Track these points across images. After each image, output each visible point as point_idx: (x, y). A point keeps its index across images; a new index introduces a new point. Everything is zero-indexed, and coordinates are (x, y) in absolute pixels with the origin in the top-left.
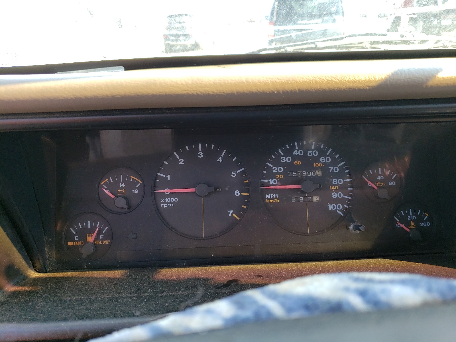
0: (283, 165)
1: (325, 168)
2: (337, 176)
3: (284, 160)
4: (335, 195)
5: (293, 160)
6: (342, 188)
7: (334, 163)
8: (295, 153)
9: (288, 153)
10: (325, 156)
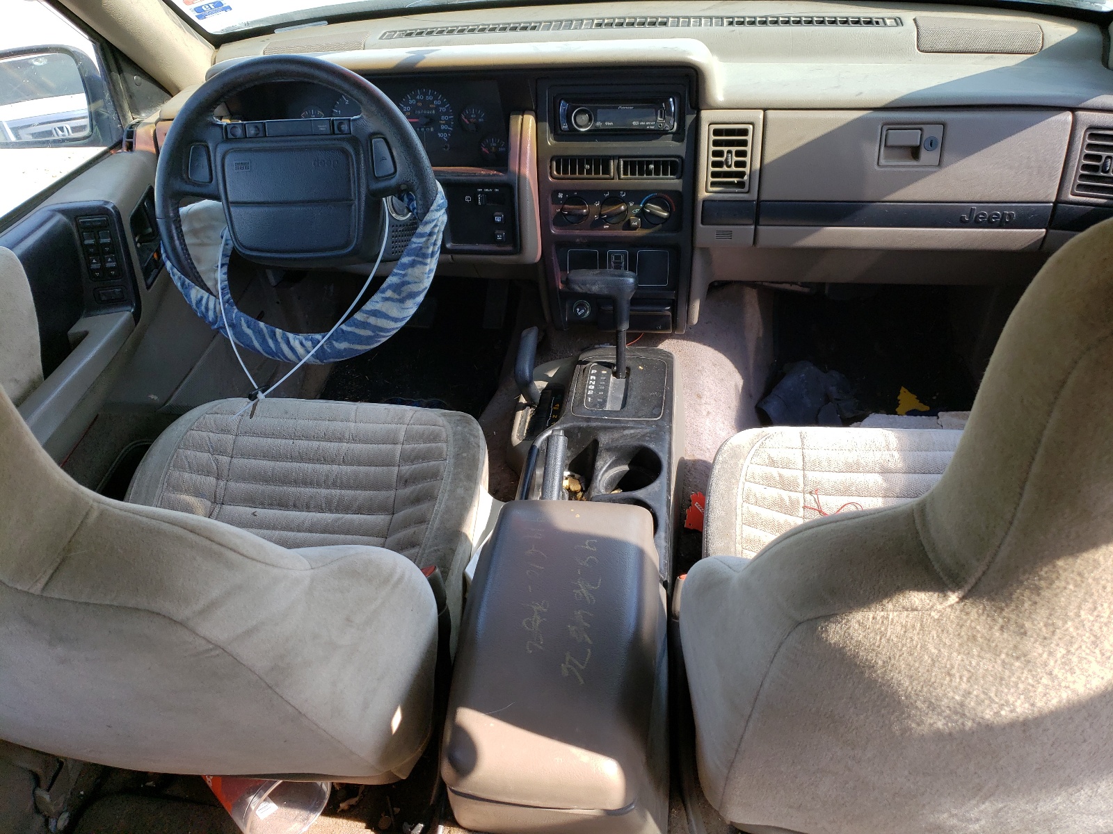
0: (410, 105)
1: (437, 108)
2: (445, 114)
3: (411, 102)
4: (443, 127)
5: (417, 102)
6: (448, 123)
7: (443, 105)
8: (418, 97)
9: (414, 97)
10: (437, 100)
